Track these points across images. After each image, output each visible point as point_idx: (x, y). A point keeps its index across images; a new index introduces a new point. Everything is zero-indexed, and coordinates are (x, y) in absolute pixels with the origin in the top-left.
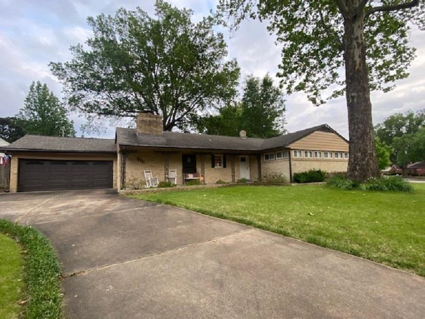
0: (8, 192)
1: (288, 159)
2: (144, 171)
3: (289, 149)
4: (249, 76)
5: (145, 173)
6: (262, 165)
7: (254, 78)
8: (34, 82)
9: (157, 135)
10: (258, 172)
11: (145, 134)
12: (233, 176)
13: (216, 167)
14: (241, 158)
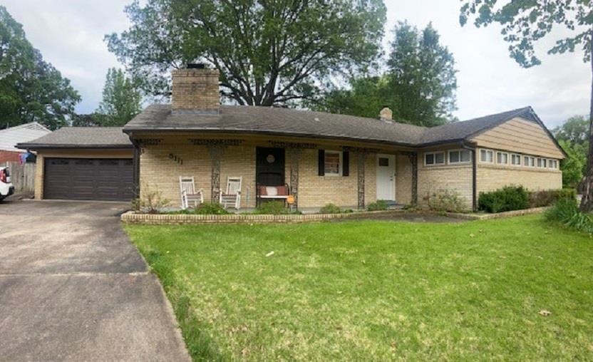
0: (34, 198)
1: (472, 166)
2: (180, 178)
3: (474, 146)
4: (400, 23)
5: (181, 182)
6: (419, 175)
7: (409, 27)
8: (109, 70)
9: (207, 110)
10: (410, 186)
11: (184, 109)
12: (361, 194)
13: (326, 174)
14: (381, 159)
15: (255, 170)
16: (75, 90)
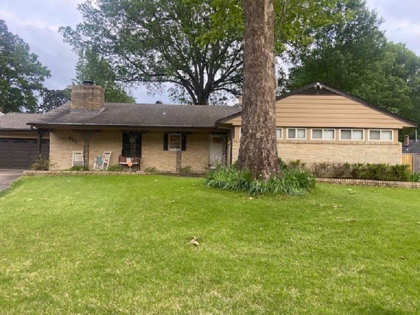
3: (233, 126)
11: (78, 109)
13: (171, 150)
15: (122, 147)
16: (43, 66)
